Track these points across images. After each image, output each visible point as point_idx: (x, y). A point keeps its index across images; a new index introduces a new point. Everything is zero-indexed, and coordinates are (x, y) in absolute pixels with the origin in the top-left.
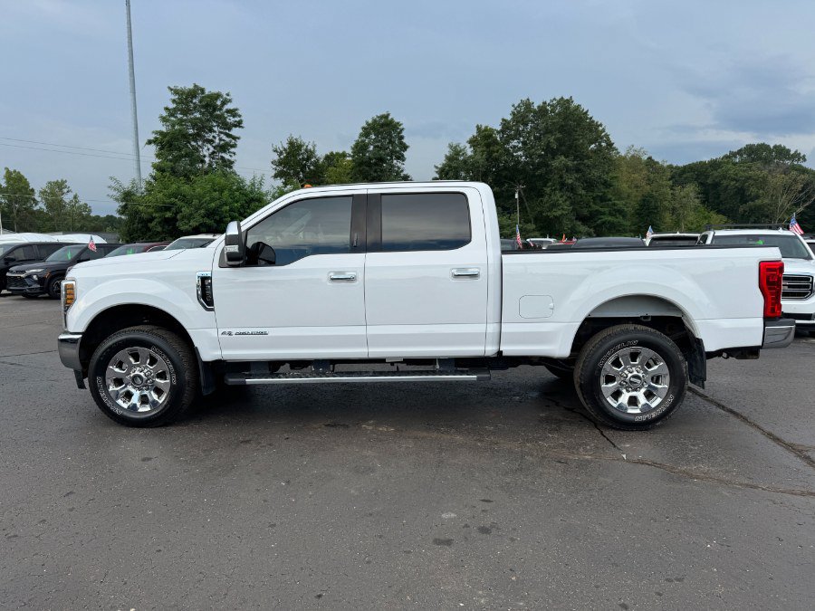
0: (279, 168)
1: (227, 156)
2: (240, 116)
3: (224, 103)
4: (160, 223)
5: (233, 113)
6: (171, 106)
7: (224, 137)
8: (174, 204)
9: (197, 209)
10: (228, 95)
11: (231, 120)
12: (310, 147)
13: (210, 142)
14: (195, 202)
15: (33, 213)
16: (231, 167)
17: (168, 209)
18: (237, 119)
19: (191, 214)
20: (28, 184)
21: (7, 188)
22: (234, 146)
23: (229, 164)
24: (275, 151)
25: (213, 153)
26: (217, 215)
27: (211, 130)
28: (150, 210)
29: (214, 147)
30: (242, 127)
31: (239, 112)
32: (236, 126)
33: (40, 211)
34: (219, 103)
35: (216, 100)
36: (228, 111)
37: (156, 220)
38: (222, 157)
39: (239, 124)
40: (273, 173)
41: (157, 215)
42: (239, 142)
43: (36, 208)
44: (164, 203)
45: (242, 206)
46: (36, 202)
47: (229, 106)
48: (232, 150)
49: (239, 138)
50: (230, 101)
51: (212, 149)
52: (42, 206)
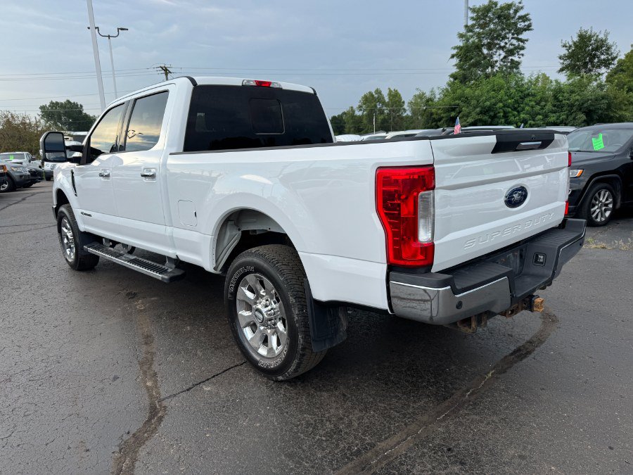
0: (567, 62)
1: (516, 58)
2: (530, 20)
3: (516, 11)
4: (447, 121)
5: (524, 18)
6: (470, 23)
7: (514, 42)
8: (458, 105)
9: (475, 108)
10: (520, 3)
11: (521, 25)
12: (601, 36)
13: (502, 48)
14: (474, 102)
15: (402, 118)
16: (517, 68)
17: (453, 110)
18: (527, 23)
19: (470, 113)
20: (401, 99)
21: (388, 102)
22: (523, 48)
23: (516, 65)
24: (565, 46)
25: (505, 57)
26: (492, 111)
27: (504, 38)
28: (439, 112)
29: (506, 52)
30: (531, 30)
31: (530, 17)
32: (525, 30)
33: (407, 117)
34: (512, 11)
35: (509, 10)
36: (520, 18)
37: (444, 119)
38: (512, 60)
39: (528, 28)
40: (560, 67)
41: (444, 115)
42: (526, 45)
43: (405, 115)
44: (450, 105)
45: (516, 102)
46: (405, 110)
47: (521, 13)
48: (521, 52)
49: (527, 40)
50: (522, 8)
51: (503, 54)
52: (409, 113)
